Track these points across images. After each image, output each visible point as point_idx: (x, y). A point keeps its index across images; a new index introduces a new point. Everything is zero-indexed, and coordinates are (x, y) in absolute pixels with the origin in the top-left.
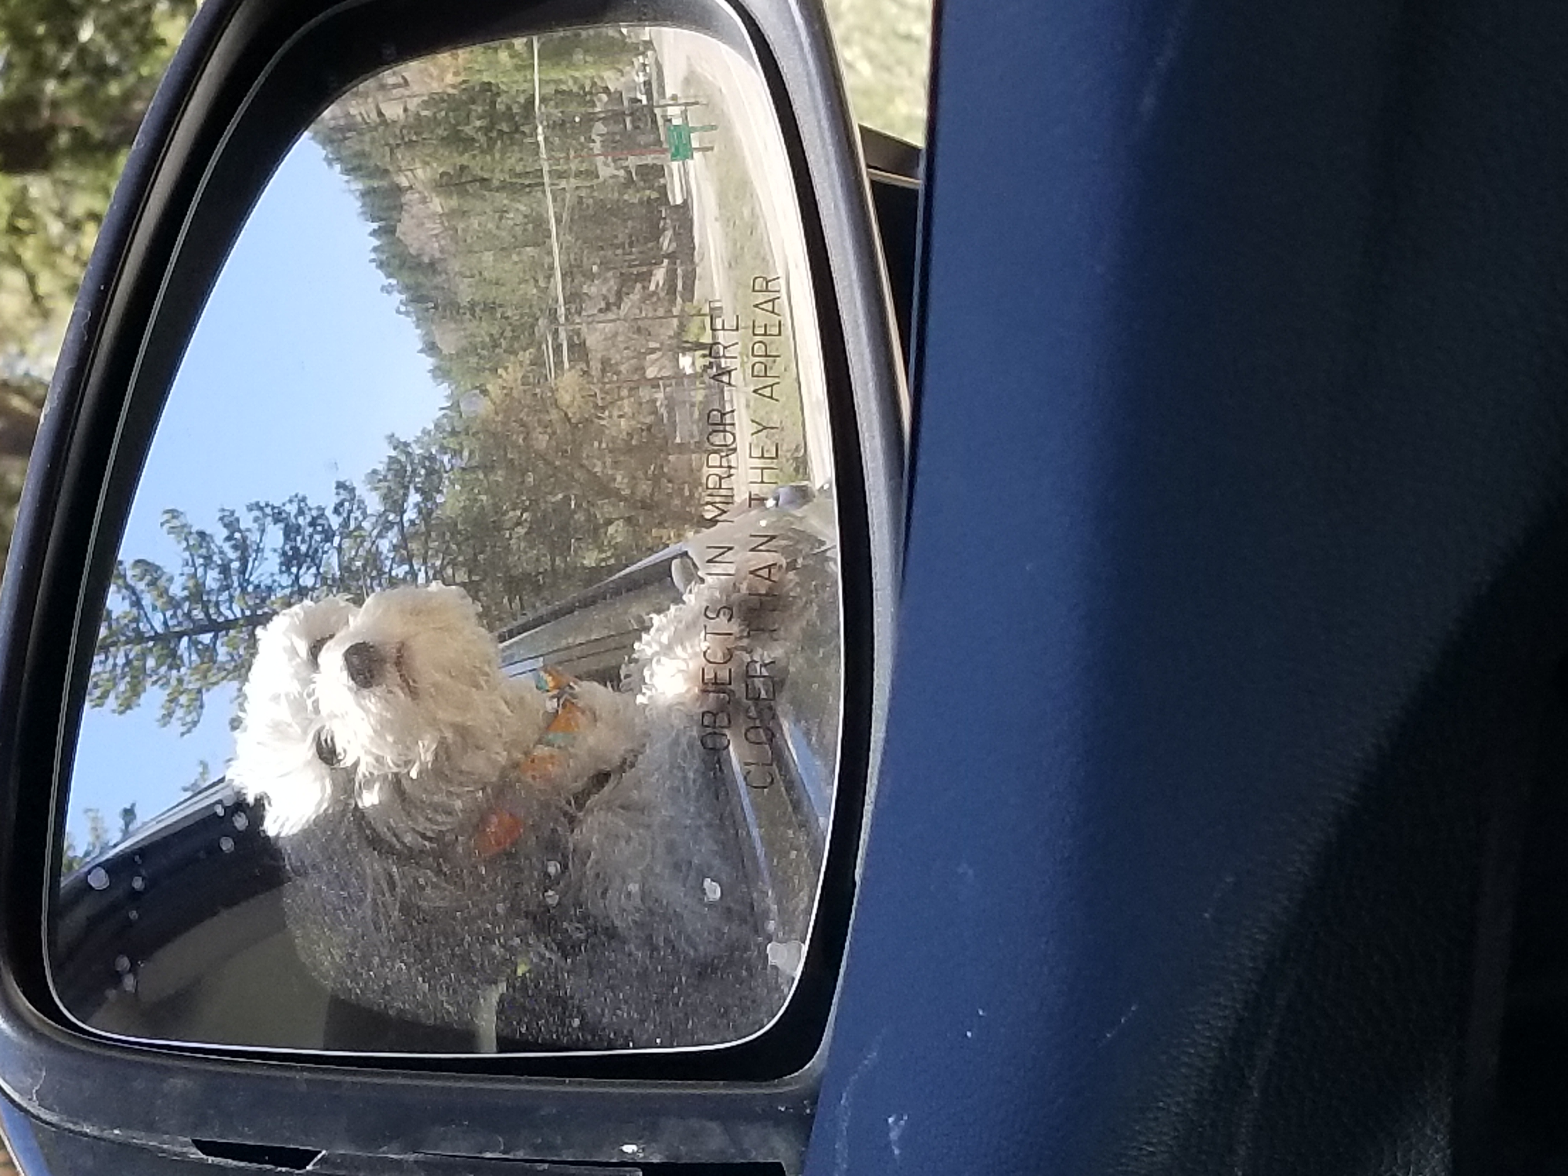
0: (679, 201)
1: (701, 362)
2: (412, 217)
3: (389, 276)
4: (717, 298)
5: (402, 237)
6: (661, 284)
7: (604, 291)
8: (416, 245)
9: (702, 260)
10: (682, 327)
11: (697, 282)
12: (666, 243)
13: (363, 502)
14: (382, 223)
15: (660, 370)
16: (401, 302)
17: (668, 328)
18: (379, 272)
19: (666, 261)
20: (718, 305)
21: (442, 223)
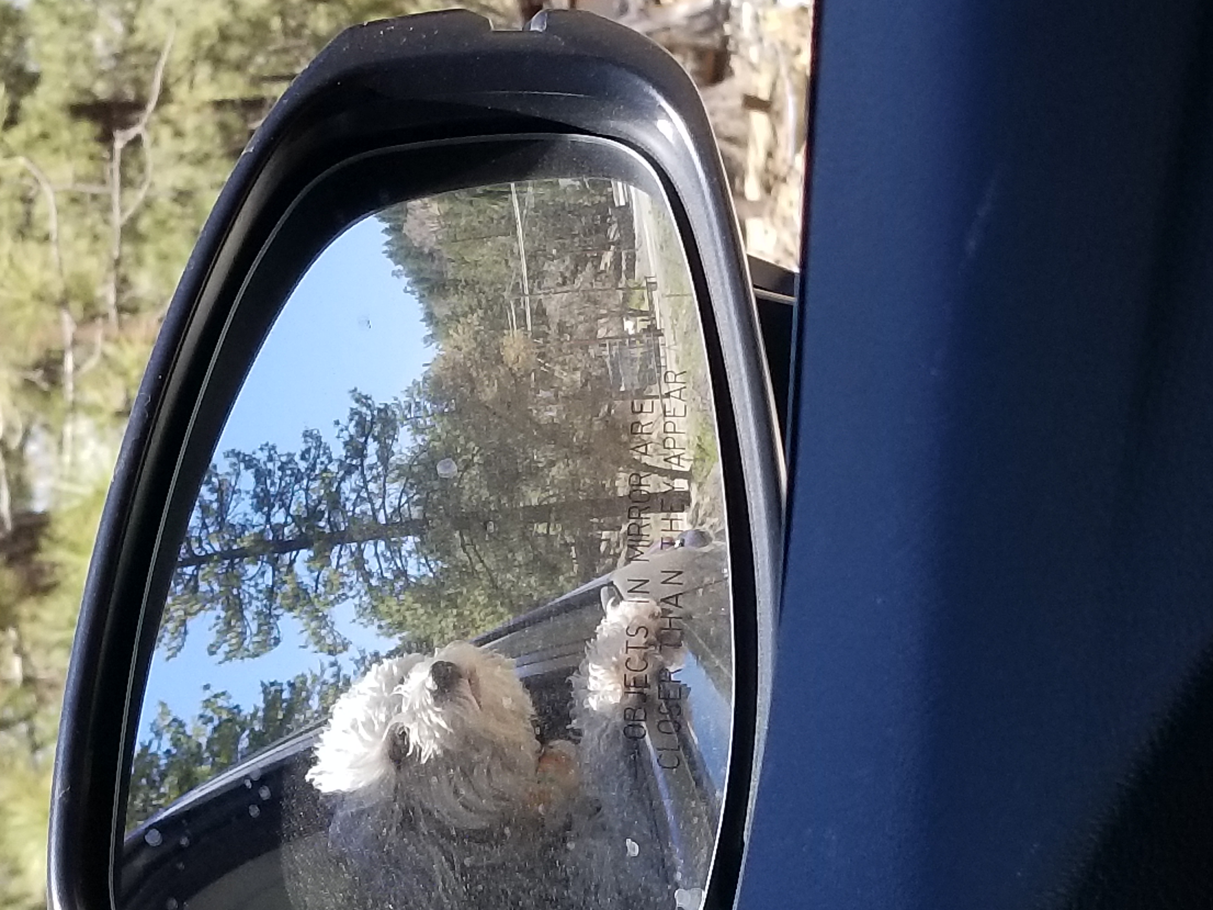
0: (622, 203)
1: (642, 325)
2: (416, 219)
3: (397, 263)
4: (653, 274)
5: (407, 233)
6: (609, 265)
7: (562, 269)
8: (419, 239)
9: (641, 245)
10: (626, 299)
11: (637, 263)
12: (613, 233)
13: (328, 448)
14: (392, 224)
15: (608, 331)
16: (408, 284)
17: (615, 299)
18: (389, 260)
19: (612, 247)
20: (653, 280)
21: (439, 222)
